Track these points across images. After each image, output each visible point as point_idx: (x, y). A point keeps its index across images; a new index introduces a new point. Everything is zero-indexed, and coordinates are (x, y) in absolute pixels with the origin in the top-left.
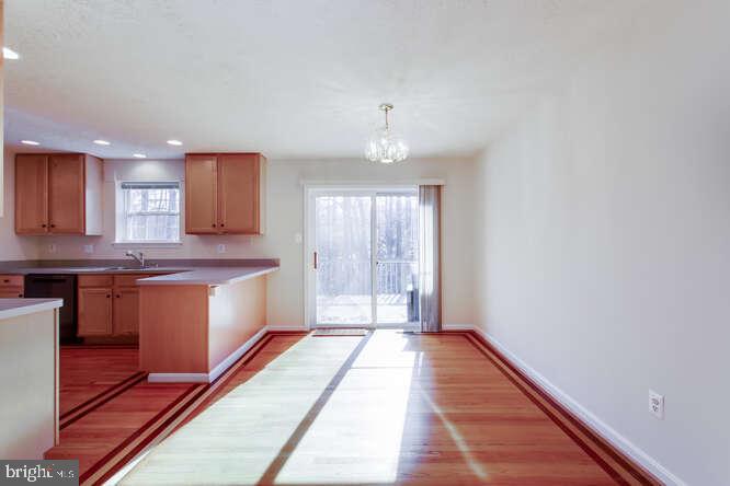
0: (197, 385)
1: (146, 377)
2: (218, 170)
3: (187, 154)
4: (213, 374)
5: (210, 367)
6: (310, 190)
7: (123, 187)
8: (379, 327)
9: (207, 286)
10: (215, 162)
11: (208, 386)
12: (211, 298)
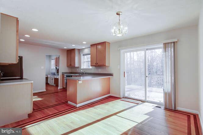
3: (91, 45)
6: (122, 51)
7: (83, 55)
8: (147, 102)
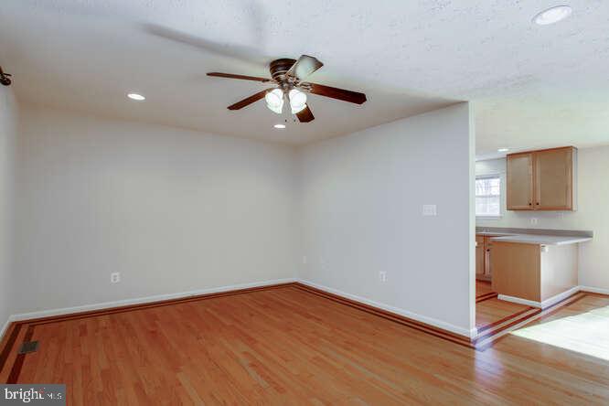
0: (532, 308)
1: (497, 296)
2: (534, 164)
3: (508, 155)
4: (544, 304)
5: (542, 299)
9: (538, 245)
10: (531, 158)
11: (541, 310)
12: (542, 254)
